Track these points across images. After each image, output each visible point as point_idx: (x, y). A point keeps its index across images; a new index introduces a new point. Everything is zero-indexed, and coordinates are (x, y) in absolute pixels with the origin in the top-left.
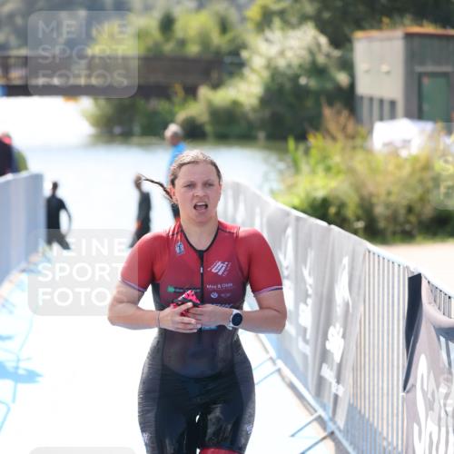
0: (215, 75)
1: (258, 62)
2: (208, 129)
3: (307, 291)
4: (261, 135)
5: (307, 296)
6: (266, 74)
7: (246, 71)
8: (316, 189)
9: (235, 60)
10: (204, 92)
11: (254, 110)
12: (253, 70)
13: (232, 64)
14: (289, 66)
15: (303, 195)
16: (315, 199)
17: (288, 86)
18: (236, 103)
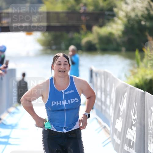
0: (101, 21)
1: (122, 14)
2: (98, 46)
3: (132, 122)
4: (123, 49)
5: (132, 125)
6: (125, 20)
7: (116, 19)
8: (147, 75)
9: (111, 13)
10: (95, 29)
11: (120, 37)
12: (119, 18)
13: (109, 15)
14: (137, 16)
15: (140, 77)
16: (146, 79)
17: (136, 25)
18: (111, 34)
